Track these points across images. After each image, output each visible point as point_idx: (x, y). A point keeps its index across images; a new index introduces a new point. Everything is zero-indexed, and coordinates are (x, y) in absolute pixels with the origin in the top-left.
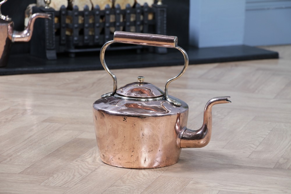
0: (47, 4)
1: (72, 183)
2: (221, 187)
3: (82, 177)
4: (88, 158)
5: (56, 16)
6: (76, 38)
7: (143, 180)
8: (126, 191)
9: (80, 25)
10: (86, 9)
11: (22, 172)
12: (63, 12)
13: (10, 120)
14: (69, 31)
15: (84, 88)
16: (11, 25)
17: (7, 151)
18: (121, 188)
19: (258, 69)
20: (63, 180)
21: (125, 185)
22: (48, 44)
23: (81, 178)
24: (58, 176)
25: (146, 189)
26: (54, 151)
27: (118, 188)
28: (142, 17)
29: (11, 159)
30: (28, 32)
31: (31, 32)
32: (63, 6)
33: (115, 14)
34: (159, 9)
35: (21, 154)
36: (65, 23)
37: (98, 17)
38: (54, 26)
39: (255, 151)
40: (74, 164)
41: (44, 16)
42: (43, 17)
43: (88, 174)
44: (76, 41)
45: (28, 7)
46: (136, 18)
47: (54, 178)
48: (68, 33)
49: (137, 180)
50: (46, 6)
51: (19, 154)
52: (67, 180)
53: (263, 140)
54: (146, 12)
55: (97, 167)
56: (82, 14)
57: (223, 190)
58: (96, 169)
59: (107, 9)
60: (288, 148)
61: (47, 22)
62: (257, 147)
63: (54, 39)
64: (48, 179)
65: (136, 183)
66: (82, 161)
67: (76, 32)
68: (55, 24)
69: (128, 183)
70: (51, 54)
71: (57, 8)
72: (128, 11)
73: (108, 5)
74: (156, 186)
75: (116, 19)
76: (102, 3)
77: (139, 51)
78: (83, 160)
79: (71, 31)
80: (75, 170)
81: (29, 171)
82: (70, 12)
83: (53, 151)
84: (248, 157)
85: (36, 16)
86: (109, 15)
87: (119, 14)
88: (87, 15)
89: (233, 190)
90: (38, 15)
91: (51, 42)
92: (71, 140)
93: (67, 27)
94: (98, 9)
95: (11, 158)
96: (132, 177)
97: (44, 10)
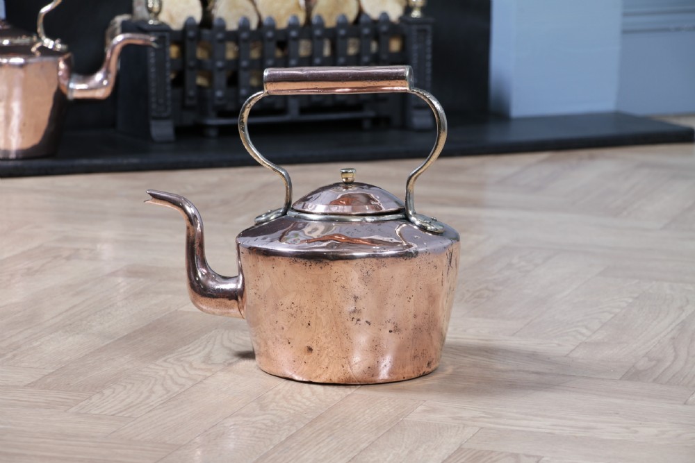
0: (152, 15)
1: (142, 408)
2: (486, 420)
3: (169, 395)
4: (192, 355)
5: (176, 43)
6: (219, 94)
7: (308, 403)
8: (264, 427)
9: (229, 62)
10: (244, 26)
11: (32, 382)
12: (191, 34)
13: (37, 271)
14: (203, 76)
15: (225, 202)
16: (67, 62)
17: (11, 336)
18: (254, 419)
19: (642, 165)
20: (123, 400)
21: (264, 414)
22: (154, 106)
23: (165, 397)
24: (114, 392)
25: (311, 422)
26: (119, 339)
27: (247, 419)
28: (374, 46)
29: (14, 356)
30: (106, 77)
31: (112, 76)
32: (191, 19)
33: (311, 37)
34: (414, 28)
35: (41, 345)
36: (194, 57)
37: (273, 44)
38: (168, 65)
39: (586, 343)
40: (157, 367)
41: (140, 39)
42: (140, 42)
43: (183, 390)
44: (220, 99)
45: (112, 22)
46: (361, 47)
47: (103, 398)
48: (201, 81)
49: (295, 403)
50: (150, 19)
51: (35, 344)
52: (132, 402)
53: (612, 318)
54: (385, 33)
55: (208, 374)
56: (234, 36)
57: (492, 426)
58: (206, 378)
59: (292, 26)
60: (665, 336)
61: (152, 54)
62: (594, 333)
63: (169, 95)
64: (90, 398)
65: (291, 409)
66: (178, 360)
67: (221, 79)
68: (172, 61)
69: (272, 410)
70: (162, 130)
71: (177, 25)
72: (342, 32)
73: (295, 18)
74: (336, 417)
75: (313, 50)
76: (283, 12)
77: (367, 124)
78: (182, 359)
79: (210, 77)
80: (156, 380)
81: (49, 380)
82: (206, 32)
83: (116, 339)
84: (568, 354)
85: (124, 40)
86: (296, 39)
87: (320, 38)
88: (246, 41)
89: (512, 426)
90: (129, 39)
91: (161, 101)
92: (163, 315)
93: (200, 66)
94: (272, 27)
95: (15, 352)
96: (284, 397)
97: (145, 27)
